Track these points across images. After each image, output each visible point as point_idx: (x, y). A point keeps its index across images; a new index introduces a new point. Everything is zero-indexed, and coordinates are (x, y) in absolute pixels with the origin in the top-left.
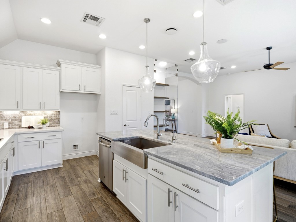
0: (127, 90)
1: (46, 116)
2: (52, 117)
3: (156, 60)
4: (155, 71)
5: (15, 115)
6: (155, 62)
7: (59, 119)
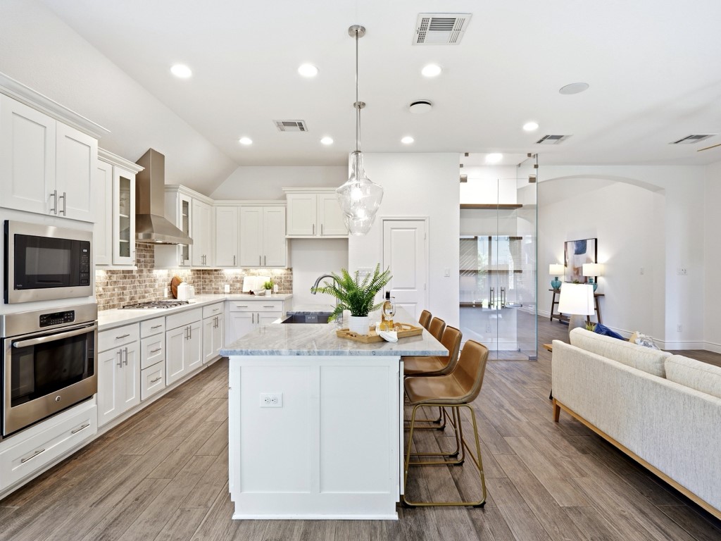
0: (392, 229)
1: (274, 276)
2: (281, 278)
3: (467, 154)
4: (464, 180)
5: (237, 274)
6: (463, 159)
7: (291, 281)
